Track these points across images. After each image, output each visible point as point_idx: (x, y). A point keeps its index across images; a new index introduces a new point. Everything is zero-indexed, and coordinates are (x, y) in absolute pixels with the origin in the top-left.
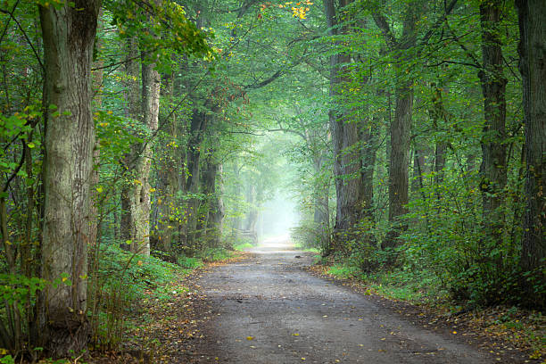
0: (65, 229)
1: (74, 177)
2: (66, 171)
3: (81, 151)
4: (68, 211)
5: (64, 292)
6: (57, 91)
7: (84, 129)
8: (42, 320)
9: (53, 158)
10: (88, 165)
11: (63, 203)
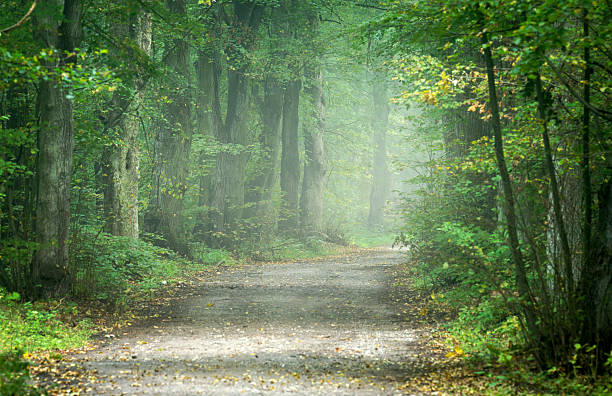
0: (54, 208)
1: (60, 171)
2: (54, 166)
3: (65, 152)
4: (56, 195)
5: (53, 253)
6: (48, 109)
7: (67, 137)
8: (37, 273)
9: (45, 158)
10: (70, 162)
11: (52, 189)
